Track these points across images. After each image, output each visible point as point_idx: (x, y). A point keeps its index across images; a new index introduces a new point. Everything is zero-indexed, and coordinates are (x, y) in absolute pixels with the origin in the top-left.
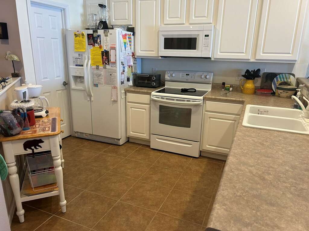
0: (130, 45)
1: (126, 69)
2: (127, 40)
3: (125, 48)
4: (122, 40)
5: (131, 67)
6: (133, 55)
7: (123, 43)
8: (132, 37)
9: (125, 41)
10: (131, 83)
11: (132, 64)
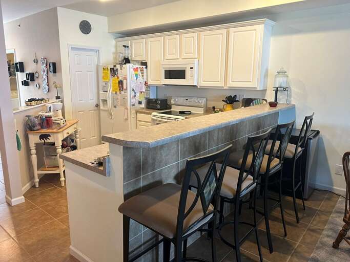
0: (143, 76)
1: (138, 95)
2: (139, 72)
3: (137, 79)
4: (133, 72)
5: (143, 93)
6: (146, 83)
7: (135, 75)
8: (145, 70)
9: (137, 73)
10: (143, 106)
11: (144, 90)
